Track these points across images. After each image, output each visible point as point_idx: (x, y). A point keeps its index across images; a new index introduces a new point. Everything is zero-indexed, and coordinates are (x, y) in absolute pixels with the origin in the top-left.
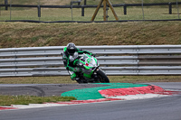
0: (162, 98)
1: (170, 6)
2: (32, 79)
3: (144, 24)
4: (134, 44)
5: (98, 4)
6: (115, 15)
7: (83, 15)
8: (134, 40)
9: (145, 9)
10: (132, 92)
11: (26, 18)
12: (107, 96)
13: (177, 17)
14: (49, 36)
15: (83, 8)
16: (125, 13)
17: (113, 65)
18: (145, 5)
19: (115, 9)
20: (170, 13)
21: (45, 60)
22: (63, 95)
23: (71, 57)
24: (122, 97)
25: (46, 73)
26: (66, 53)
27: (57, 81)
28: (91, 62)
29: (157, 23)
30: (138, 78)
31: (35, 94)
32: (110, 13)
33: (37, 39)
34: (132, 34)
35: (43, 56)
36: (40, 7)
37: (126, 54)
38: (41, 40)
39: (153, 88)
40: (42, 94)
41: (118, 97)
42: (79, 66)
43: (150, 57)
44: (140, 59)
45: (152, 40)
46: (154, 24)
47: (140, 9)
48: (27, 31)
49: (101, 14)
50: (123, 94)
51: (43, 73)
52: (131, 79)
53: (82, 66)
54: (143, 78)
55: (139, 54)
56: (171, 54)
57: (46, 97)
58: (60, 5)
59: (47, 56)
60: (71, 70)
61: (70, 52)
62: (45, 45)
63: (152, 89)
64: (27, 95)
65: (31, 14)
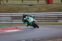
0: (20, 31)
3: (13, 6)
4: (10, 13)
6: (4, 3)
8: (10, 11)
10: (10, 29)
12: (1, 31)
13: (25, 3)
16: (7, 2)
17: (3, 20)
24: (6, 31)
29: (18, 6)
32: (2, 2)
34: (10, 9)
39: (17, 28)
41: (5, 31)
43: (16, 17)
44: (12, 18)
45: (16, 11)
46: (17, 6)
50: (7, 30)
52: (9, 25)
54: (13, 24)
55: (12, 16)
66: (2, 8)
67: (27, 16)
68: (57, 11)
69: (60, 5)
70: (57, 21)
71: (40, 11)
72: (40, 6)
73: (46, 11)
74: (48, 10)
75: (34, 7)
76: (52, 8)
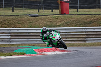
3: (7, 17)
12: (39, 53)
23: (45, 35)
28: (56, 36)
30: (10, 46)
34: (2, 22)
37: (3, 33)
43: (16, 34)
44: (11, 36)
45: (13, 26)
67: (48, 31)
68: (81, 24)
69: (84, 16)
70: (85, 41)
71: (53, 25)
72: (51, 17)
73: (63, 24)
74: (66, 23)
75: (42, 19)
76: (72, 20)
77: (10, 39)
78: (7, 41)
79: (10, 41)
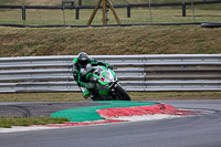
0: (173, 119)
1: (184, 6)
2: (15, 96)
4: (139, 53)
5: (96, 5)
6: (117, 18)
7: (77, 18)
8: (140, 48)
9: (153, 11)
10: (137, 112)
11: (8, 21)
12: (107, 117)
13: (192, 20)
14: (36, 44)
15: (78, 9)
16: (129, 16)
18: (153, 5)
19: (116, 10)
20: (184, 15)
21: (31, 73)
22: (53, 115)
23: (82, 70)
24: (125, 118)
25: (33, 88)
26: (76, 65)
27: (46, 98)
28: (108, 76)
29: (168, 28)
30: (145, 95)
31: (19, 114)
32: (110, 15)
33: (21, 47)
34: (138, 40)
35: (29, 68)
36: (24, 8)
37: (131, 66)
38: (26, 48)
39: (163, 107)
40: (28, 114)
41: (120, 118)
42: (93, 82)
43: (159, 69)
44: (147, 72)
45: (162, 48)
46: (164, 28)
47: (147, 10)
48: (9, 37)
49: (99, 16)
51: (29, 89)
52: (136, 96)
53: (97, 81)
54: (151, 95)
55: (145, 66)
56: (185, 66)
57: (33, 119)
58: (50, 5)
59: (34, 68)
60: (83, 86)
61: (82, 63)
62: (31, 54)
63: (162, 109)
64: (9, 116)
65: (14, 16)
66: (113, 37)
77: (145, 79)
78: (139, 84)
79: (146, 85)
